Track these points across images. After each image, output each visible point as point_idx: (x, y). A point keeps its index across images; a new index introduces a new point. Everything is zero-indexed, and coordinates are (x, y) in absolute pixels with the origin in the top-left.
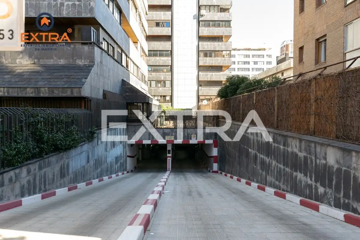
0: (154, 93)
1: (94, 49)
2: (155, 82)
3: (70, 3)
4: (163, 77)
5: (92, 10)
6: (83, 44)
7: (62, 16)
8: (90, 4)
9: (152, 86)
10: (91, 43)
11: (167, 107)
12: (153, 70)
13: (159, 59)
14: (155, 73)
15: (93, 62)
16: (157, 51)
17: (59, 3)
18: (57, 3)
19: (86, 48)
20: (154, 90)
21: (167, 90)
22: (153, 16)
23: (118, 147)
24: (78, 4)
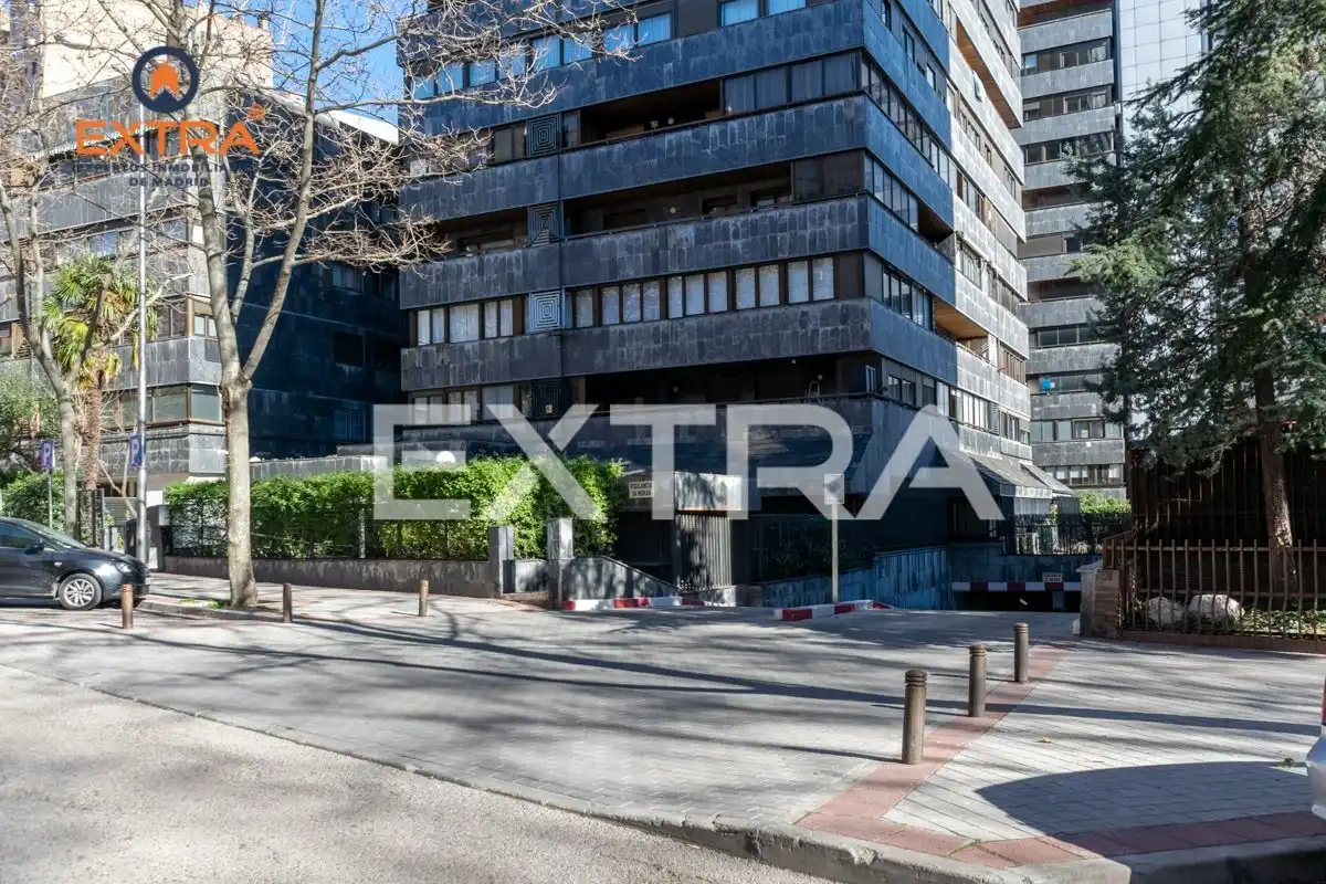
0: (1067, 458)
1: (871, 406)
2: (1068, 423)
3: (829, 328)
4: (1094, 406)
5: (866, 336)
6: (850, 397)
7: (815, 353)
8: (862, 326)
9: (1060, 438)
10: (865, 396)
11: (1109, 501)
12: (1063, 388)
13: (1081, 350)
14: (1068, 396)
15: (871, 429)
16: (1074, 326)
17: (809, 330)
18: (807, 332)
19: (857, 405)
20: (1069, 449)
21: (1109, 445)
22: (1056, 222)
23: (926, 592)
24: (843, 330)
